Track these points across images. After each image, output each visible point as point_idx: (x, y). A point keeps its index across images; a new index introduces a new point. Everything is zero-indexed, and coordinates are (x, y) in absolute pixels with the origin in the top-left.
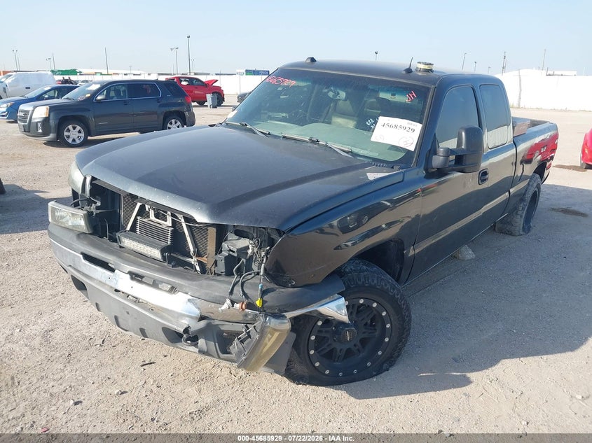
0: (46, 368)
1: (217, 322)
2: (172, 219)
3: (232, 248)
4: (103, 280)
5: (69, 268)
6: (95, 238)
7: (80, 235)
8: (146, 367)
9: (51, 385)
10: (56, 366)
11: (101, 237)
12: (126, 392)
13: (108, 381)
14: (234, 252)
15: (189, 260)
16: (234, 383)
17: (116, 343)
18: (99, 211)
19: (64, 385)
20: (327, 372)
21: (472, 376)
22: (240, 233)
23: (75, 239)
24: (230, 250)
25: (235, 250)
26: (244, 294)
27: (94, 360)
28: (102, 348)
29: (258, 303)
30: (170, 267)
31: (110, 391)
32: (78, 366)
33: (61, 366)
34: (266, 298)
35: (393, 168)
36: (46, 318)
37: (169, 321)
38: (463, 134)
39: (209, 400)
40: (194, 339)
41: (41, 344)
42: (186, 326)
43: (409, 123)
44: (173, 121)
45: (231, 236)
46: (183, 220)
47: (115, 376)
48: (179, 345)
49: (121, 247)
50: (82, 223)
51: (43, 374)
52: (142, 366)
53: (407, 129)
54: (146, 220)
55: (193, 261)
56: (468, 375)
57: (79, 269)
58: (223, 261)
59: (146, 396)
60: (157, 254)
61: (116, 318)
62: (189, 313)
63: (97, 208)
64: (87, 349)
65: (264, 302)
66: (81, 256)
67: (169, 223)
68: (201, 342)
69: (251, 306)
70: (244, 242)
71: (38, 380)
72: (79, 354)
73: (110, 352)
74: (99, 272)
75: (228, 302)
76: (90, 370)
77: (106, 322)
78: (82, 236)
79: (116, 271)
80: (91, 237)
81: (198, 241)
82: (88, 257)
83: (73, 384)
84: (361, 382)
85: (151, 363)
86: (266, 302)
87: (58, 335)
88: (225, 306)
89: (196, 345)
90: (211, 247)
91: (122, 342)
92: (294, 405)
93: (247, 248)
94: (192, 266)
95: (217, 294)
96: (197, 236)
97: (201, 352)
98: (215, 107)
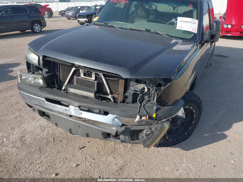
0: (30, 158)
1: (129, 126)
2: (95, 76)
3: (136, 89)
4: (62, 111)
5: (36, 106)
6: (49, 89)
7: (41, 88)
8: (82, 149)
9: (37, 167)
10: (35, 156)
11: (52, 88)
12: (79, 165)
13: (67, 160)
14: (138, 91)
15: (107, 96)
16: (128, 151)
17: (61, 139)
18: (48, 74)
19: (45, 166)
20: (170, 140)
21: (226, 133)
22: (138, 81)
23: (39, 90)
24: (135, 91)
25: (139, 90)
26: (147, 112)
27: (53, 150)
28: (55, 143)
29: (154, 116)
30: (99, 101)
31: (71, 165)
32: (47, 154)
33: (38, 156)
34: (158, 113)
35: (191, 42)
36: (17, 130)
37: (106, 129)
38: (215, 24)
39: (122, 162)
40: (117, 136)
41: (22, 145)
42: (116, 131)
43: (192, 20)
44: (36, 25)
45: (132, 83)
46: (103, 77)
47: (69, 157)
48: (108, 139)
49: (67, 93)
50: (41, 81)
51: (31, 161)
52: (80, 149)
53: (192, 23)
54: (80, 78)
55: (110, 97)
56: (224, 133)
57: (44, 106)
58: (131, 96)
59: (90, 165)
60: (92, 95)
61: (70, 130)
62: (117, 124)
63: (47, 73)
64: (47, 144)
65: (157, 115)
66: (44, 99)
67: (93, 78)
68: (122, 137)
69: (150, 118)
70: (141, 86)
71: (29, 165)
72: (44, 148)
73: (60, 144)
74: (58, 107)
75: (138, 116)
76: (54, 155)
77: (50, 129)
78: (42, 89)
79: (70, 106)
80: (47, 88)
81: (111, 87)
82: (48, 100)
83: (49, 165)
84: (183, 142)
85: (84, 147)
86: (158, 115)
87: (28, 139)
88: (137, 119)
89: (119, 139)
90: (121, 89)
91: (64, 138)
92: (161, 158)
93: (144, 88)
94: (110, 99)
95: (131, 113)
96: (110, 84)
97: (122, 141)
98: (49, 18)
